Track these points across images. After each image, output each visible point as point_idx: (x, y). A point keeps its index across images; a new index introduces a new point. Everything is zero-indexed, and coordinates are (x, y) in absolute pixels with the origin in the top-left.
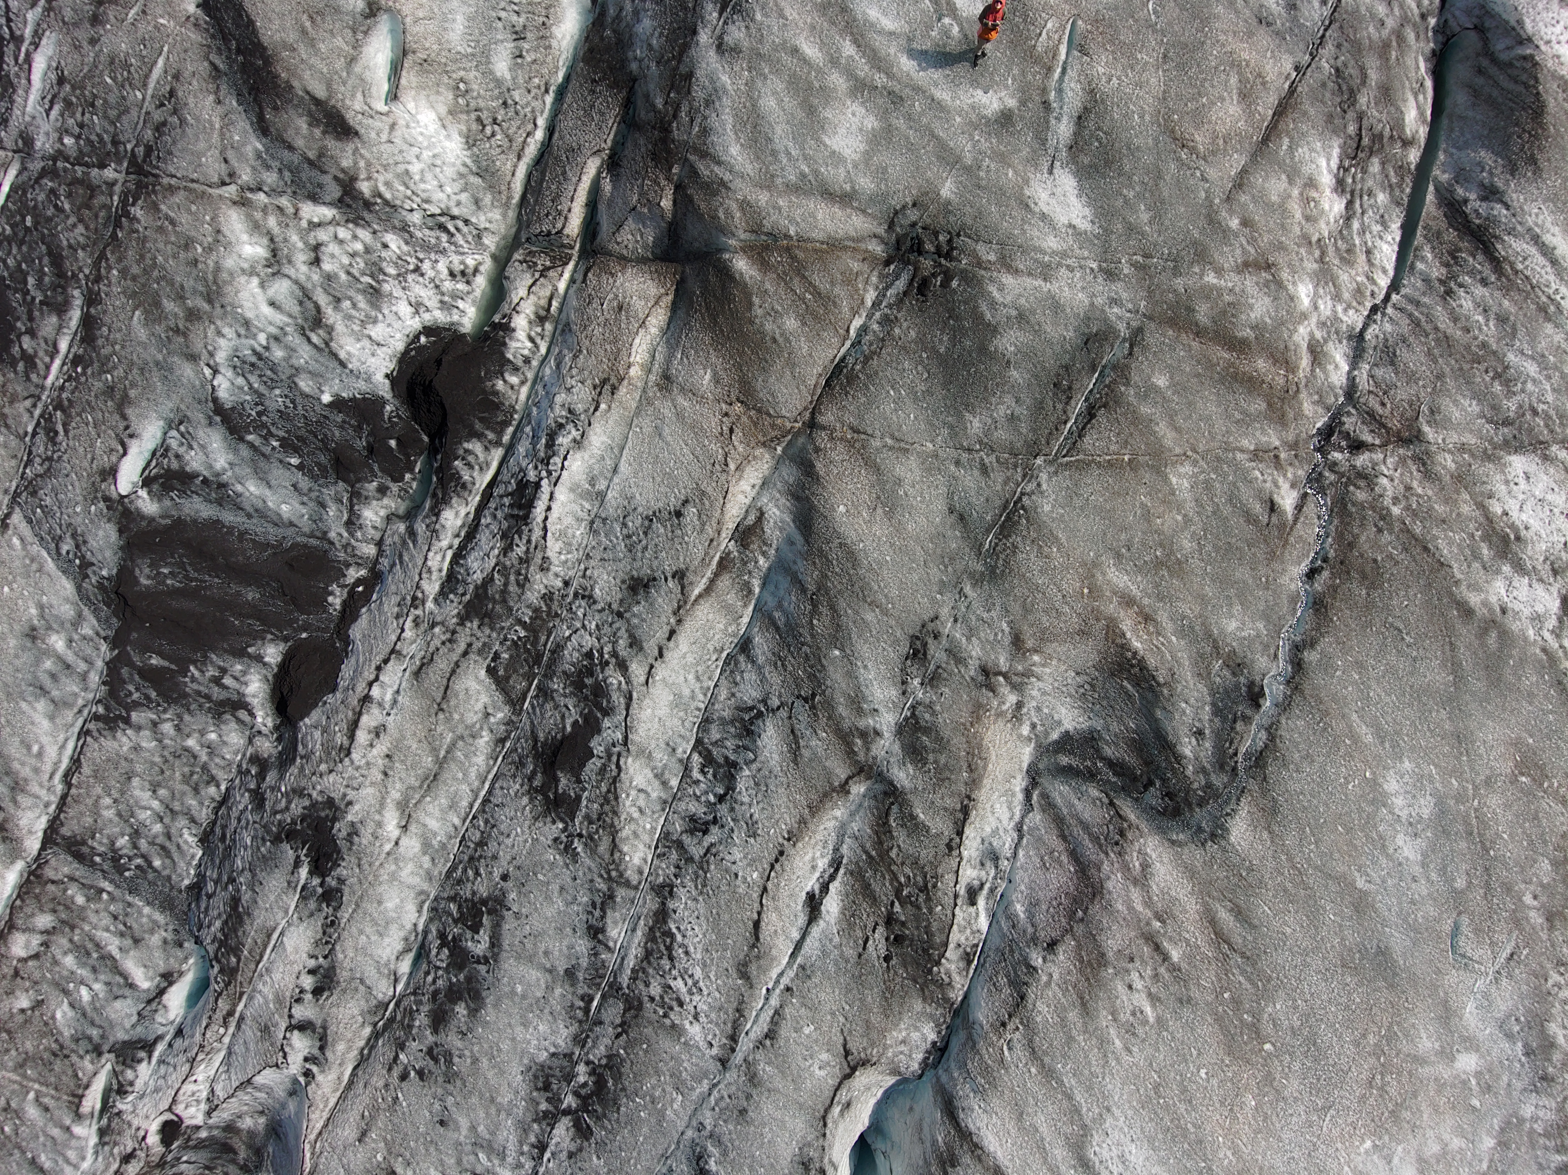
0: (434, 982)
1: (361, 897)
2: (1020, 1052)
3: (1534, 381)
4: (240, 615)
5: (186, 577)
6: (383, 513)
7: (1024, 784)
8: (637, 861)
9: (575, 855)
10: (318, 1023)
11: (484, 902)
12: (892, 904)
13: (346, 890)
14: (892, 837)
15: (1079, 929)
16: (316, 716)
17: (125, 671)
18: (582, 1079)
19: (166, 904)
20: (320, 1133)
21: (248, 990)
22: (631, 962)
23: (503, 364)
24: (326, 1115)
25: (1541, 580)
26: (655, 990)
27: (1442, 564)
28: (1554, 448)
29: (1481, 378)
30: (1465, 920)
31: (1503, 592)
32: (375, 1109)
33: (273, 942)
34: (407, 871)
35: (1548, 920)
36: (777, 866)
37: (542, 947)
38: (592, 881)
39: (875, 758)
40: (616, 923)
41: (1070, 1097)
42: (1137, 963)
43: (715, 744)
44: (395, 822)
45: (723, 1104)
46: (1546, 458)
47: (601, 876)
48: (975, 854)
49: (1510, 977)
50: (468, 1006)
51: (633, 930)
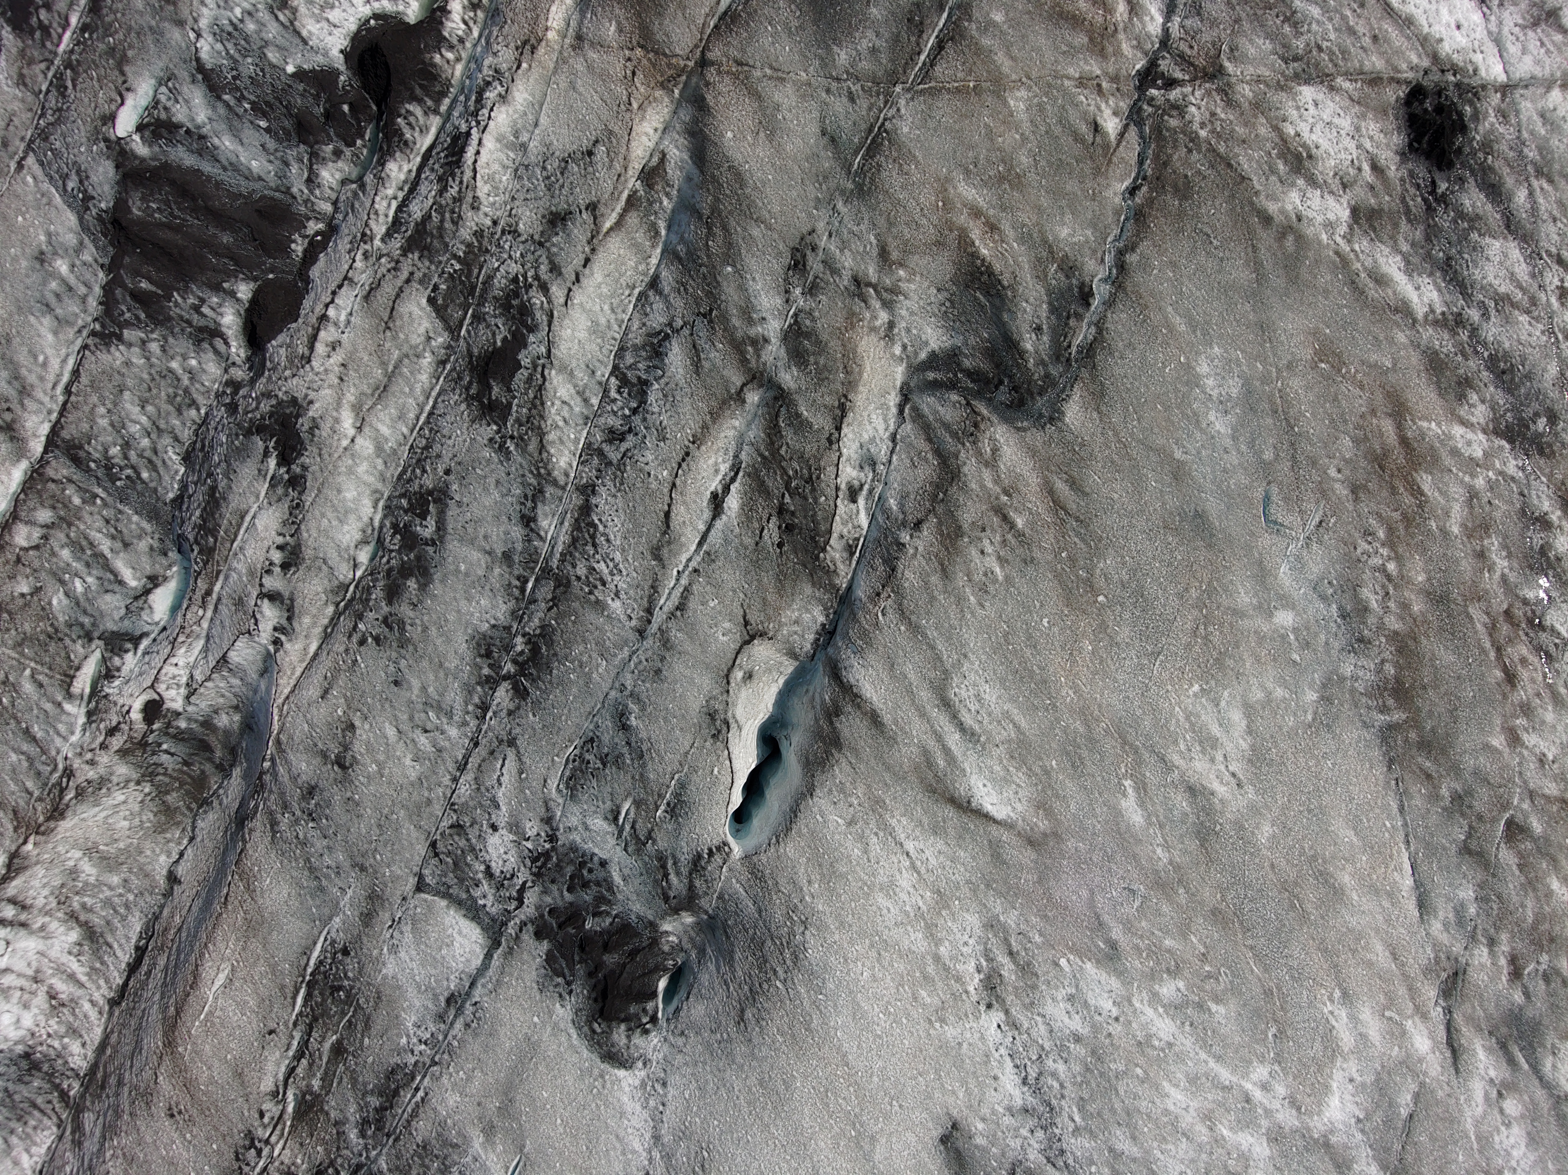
0: (388, 562)
1: (323, 484)
2: (892, 615)
3: (1318, 22)
4: (216, 254)
5: (171, 214)
6: (338, 176)
7: (898, 400)
8: (563, 463)
9: (508, 453)
10: (286, 594)
11: (430, 493)
12: (783, 495)
13: (309, 477)
14: (782, 437)
15: (940, 509)
16: (282, 338)
17: (119, 291)
18: (519, 648)
19: (153, 515)
20: (287, 698)
21: (224, 569)
22: (560, 548)
23: (440, 42)
24: (293, 682)
25: (1331, 192)
26: (581, 570)
27: (1243, 178)
28: (1339, 80)
29: (1272, 21)
30: (1274, 489)
31: (1298, 202)
32: (337, 669)
33: (245, 524)
34: (362, 468)
35: (1353, 492)
36: (684, 465)
37: (482, 532)
38: (523, 476)
39: (765, 364)
40: (546, 515)
41: (933, 648)
42: (988, 532)
43: (629, 367)
44: (351, 421)
45: (641, 667)
46: (1332, 88)
47: (531, 472)
48: (854, 456)
49: (1320, 542)
50: (418, 582)
51: (562, 523)
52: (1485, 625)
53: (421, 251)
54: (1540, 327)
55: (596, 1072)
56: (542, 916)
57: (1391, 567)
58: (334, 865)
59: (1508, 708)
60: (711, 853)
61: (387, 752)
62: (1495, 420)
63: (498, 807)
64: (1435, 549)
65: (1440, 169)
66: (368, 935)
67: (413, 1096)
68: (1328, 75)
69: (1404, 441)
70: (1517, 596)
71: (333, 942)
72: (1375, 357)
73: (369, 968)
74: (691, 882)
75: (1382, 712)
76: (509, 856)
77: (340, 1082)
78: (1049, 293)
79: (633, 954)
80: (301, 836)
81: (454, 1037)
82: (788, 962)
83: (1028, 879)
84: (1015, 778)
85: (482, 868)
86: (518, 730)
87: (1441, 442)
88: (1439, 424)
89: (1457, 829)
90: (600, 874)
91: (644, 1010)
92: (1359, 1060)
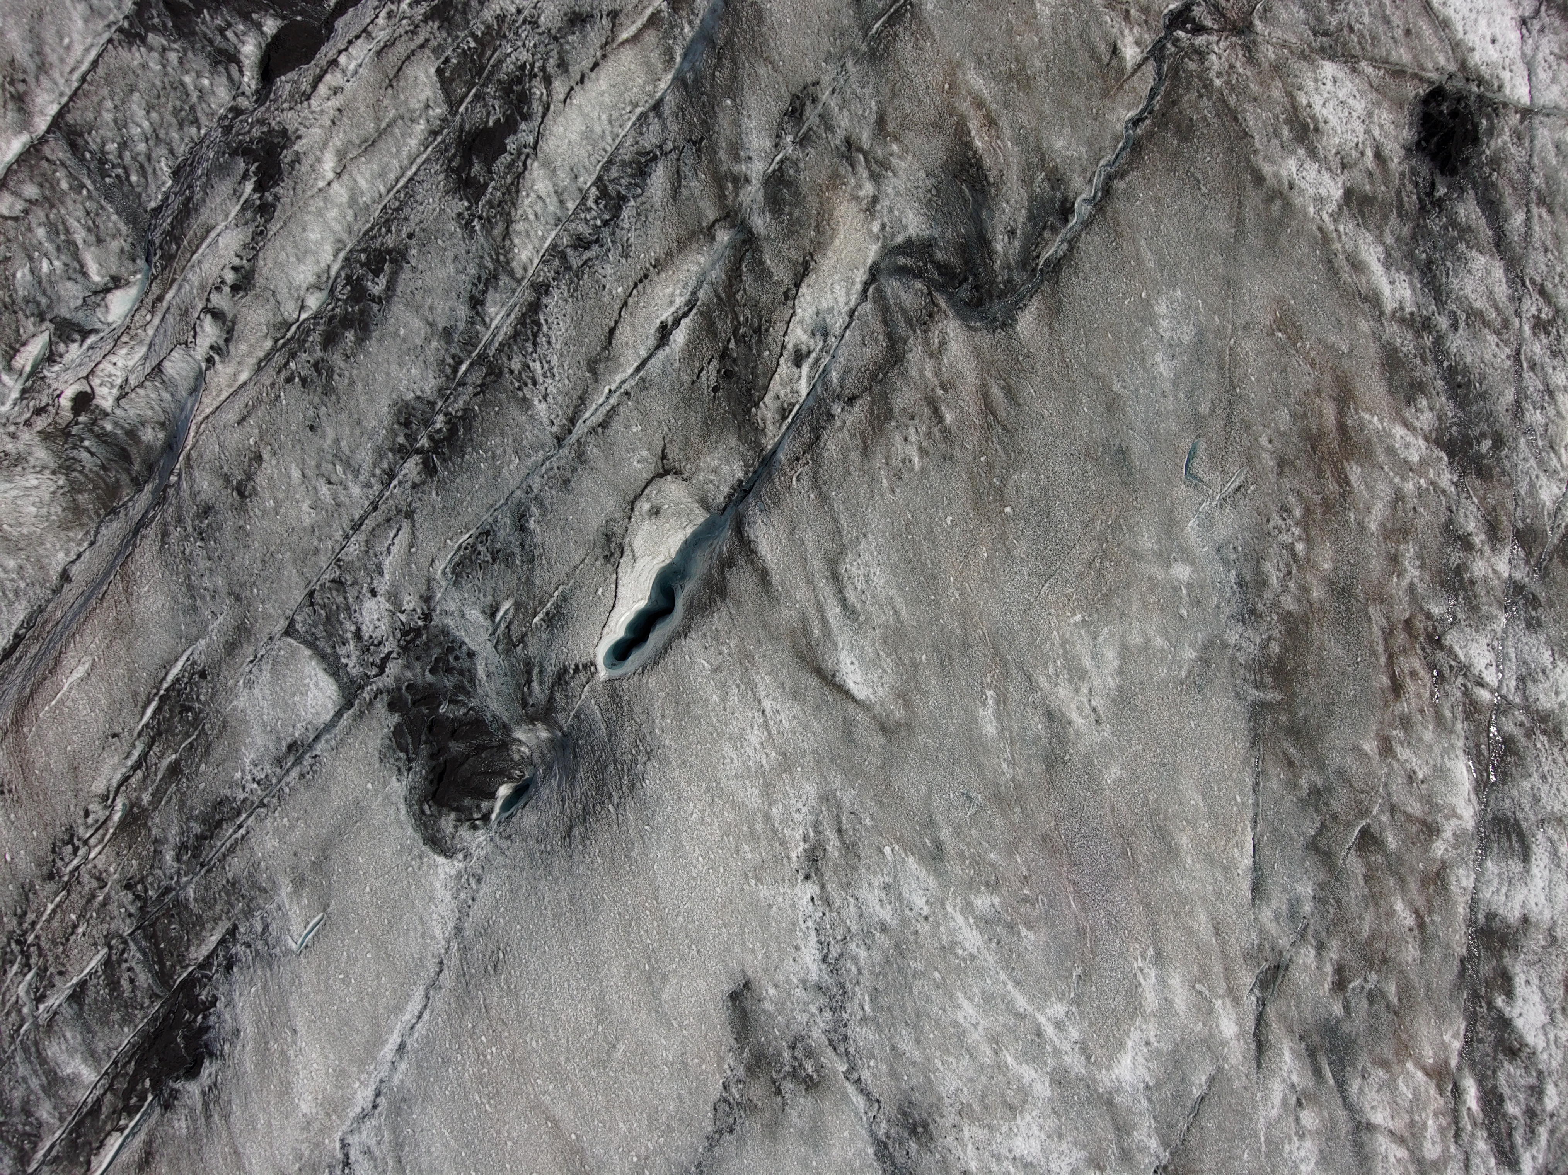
0: (333, 310)
1: (290, 218)
2: (805, 482)
7: (864, 278)
8: (523, 257)
9: (473, 231)
10: (230, 316)
11: (389, 252)
12: (729, 341)
13: (279, 208)
14: (741, 281)
15: (876, 389)
16: (291, 75)
18: (438, 426)
19: (131, 219)
20: (207, 417)
21: (179, 279)
22: (501, 337)
24: (216, 404)
25: (1329, 169)
26: (516, 365)
27: (1246, 134)
28: (1363, 64)
30: (1202, 444)
31: (1294, 170)
32: (259, 400)
33: (209, 240)
34: (332, 214)
35: (1279, 465)
36: (640, 286)
37: (429, 302)
38: (482, 257)
39: (741, 204)
40: (495, 303)
41: (835, 520)
42: (917, 420)
43: (612, 181)
44: (332, 164)
45: (551, 474)
46: (1354, 70)
47: (491, 256)
48: (808, 320)
49: (1235, 506)
50: (356, 335)
51: (509, 315)
52: (1382, 629)
53: (442, 22)
54: (1507, 351)
55: (416, 852)
56: (399, 689)
57: (1300, 547)
58: (211, 588)
59: (1388, 717)
60: (577, 670)
61: (287, 492)
62: (1439, 430)
63: (381, 573)
64: (1348, 540)
65: (1443, 173)
66: (228, 664)
67: (235, 832)
68: (1353, 57)
69: (1342, 428)
70: (1422, 608)
71: (194, 663)
72: (1333, 338)
73: (221, 696)
74: (552, 693)
75: (1257, 688)
76: (381, 624)
77: (168, 802)
78: (1031, 200)
79: (479, 749)
80: (187, 552)
81: (287, 784)
82: (625, 789)
83: (872, 762)
84: (883, 663)
85: (353, 628)
86: (418, 504)
87: (1379, 437)
88: (1381, 420)
89: (1308, 823)
90: (466, 665)
91: (478, 807)
92: (1160, 1025)
